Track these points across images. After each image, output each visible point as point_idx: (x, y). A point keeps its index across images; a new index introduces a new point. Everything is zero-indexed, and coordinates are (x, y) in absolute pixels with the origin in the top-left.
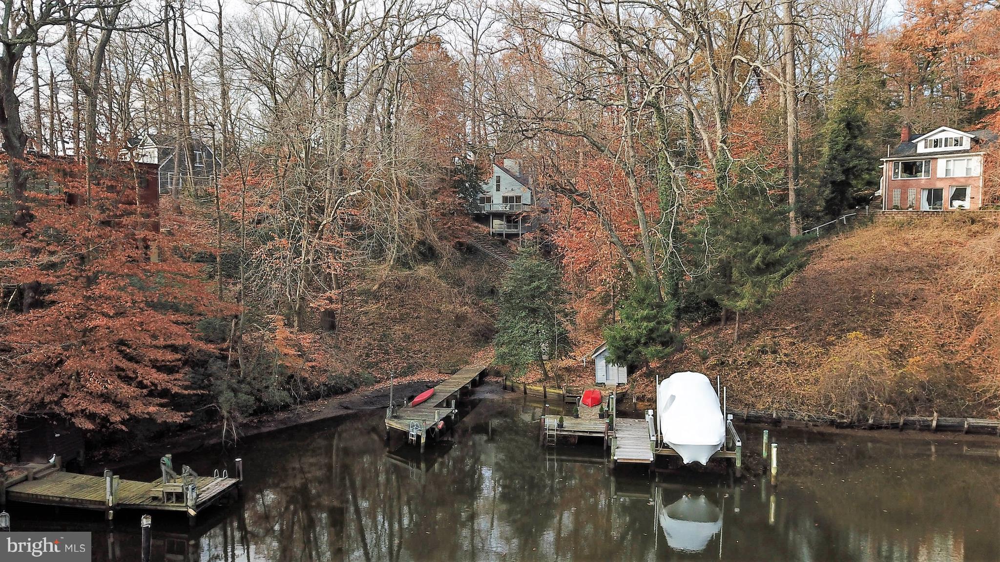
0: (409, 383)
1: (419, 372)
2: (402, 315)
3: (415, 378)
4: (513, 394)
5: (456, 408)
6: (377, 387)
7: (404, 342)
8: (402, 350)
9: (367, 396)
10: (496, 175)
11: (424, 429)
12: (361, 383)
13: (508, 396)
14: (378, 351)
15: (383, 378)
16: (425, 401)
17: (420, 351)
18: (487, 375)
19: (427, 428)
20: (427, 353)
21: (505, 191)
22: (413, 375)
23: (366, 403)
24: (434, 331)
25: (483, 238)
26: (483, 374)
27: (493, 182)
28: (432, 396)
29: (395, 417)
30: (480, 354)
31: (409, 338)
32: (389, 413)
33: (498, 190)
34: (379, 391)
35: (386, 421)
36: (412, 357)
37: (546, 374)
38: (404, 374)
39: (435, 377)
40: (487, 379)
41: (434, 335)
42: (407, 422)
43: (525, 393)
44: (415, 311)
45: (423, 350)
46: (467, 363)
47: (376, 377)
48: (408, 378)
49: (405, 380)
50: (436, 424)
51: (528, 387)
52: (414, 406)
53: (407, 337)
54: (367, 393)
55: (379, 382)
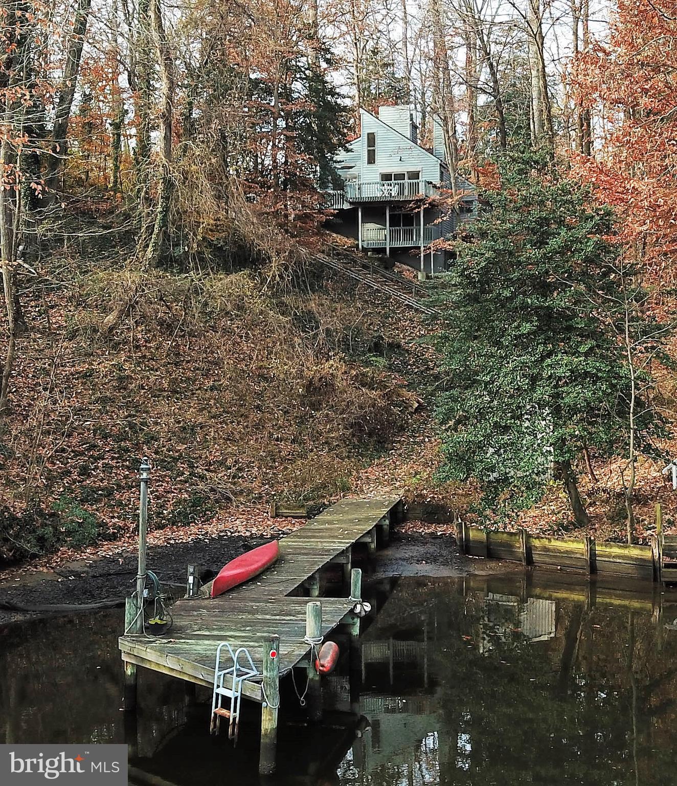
0: (197, 542)
1: (221, 514)
2: (174, 381)
3: (213, 529)
4: (493, 564)
5: (365, 597)
6: (107, 550)
7: (183, 441)
8: (175, 460)
9: (77, 575)
10: (365, 132)
11: (271, 675)
12: (59, 538)
13: (482, 570)
14: (113, 463)
15: (125, 528)
16: (255, 578)
17: (222, 463)
18: (405, 519)
19: (284, 671)
20: (240, 469)
21: (386, 164)
22: (208, 520)
23: (70, 593)
24: (255, 416)
25: (345, 255)
26: (397, 514)
27: (360, 146)
28: (275, 563)
29: (156, 630)
30: (374, 472)
31: (193, 433)
32: (132, 613)
33: (371, 159)
34: (112, 561)
35: (124, 645)
36: (202, 477)
37: (578, 506)
38: (182, 519)
39: (264, 526)
40: (408, 528)
41: (259, 426)
42: (201, 647)
43: (529, 560)
44: (206, 375)
45: (229, 462)
46: (346, 489)
47: (103, 525)
48: (194, 529)
49: (186, 535)
50: (310, 656)
51: (536, 543)
52: (222, 592)
53: (187, 431)
54: (75, 566)
55: (113, 538)
